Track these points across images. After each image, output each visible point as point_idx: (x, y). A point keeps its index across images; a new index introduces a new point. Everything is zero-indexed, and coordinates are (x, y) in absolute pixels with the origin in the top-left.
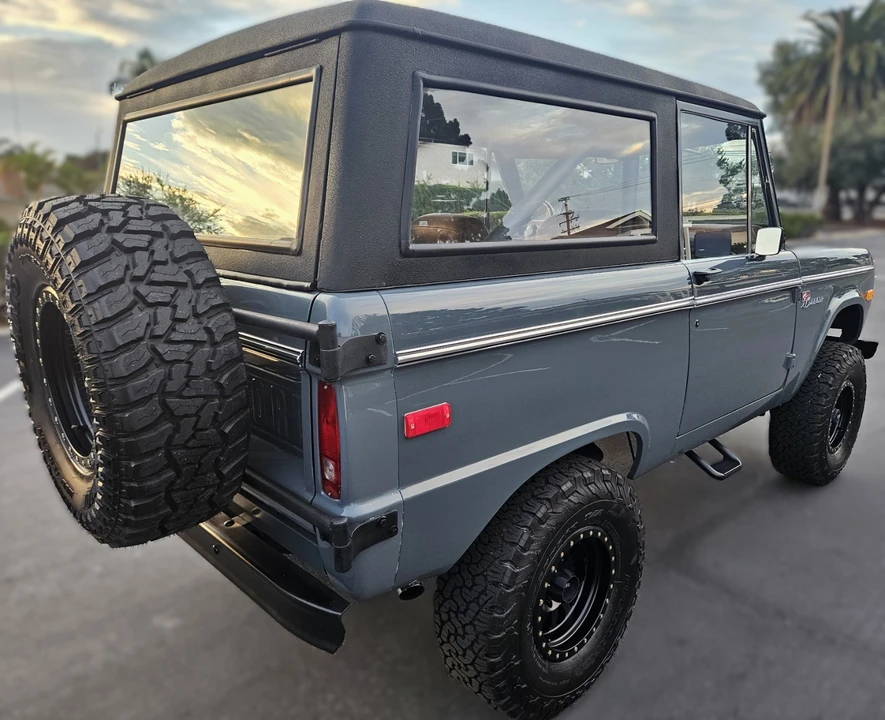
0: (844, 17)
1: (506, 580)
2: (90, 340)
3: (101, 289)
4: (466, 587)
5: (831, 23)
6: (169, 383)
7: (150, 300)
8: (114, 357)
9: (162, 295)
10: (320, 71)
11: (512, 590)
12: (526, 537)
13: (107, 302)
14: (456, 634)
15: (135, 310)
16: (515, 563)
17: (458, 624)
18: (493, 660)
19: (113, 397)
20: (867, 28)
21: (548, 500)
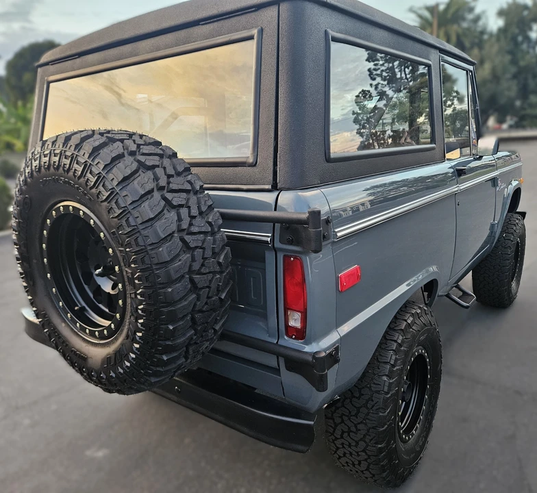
0: (432, 9)
1: (386, 389)
2: (137, 235)
3: (142, 196)
4: (354, 397)
5: (427, 14)
6: (194, 264)
7: (175, 203)
8: (160, 247)
9: (180, 199)
10: (261, 31)
11: (390, 395)
12: (394, 357)
13: (150, 206)
14: (350, 431)
15: (165, 211)
16: (389, 377)
17: (350, 424)
18: (380, 446)
19: (159, 277)
20: (449, 16)
21: (402, 330)
